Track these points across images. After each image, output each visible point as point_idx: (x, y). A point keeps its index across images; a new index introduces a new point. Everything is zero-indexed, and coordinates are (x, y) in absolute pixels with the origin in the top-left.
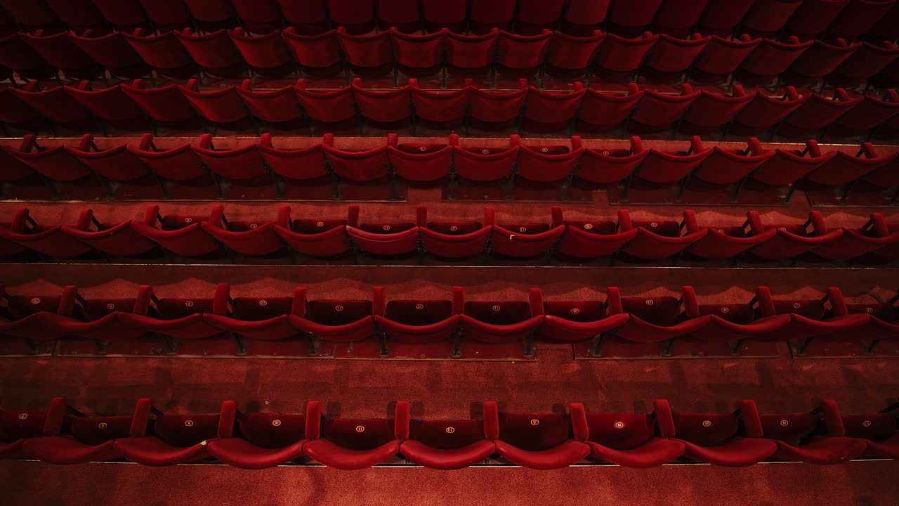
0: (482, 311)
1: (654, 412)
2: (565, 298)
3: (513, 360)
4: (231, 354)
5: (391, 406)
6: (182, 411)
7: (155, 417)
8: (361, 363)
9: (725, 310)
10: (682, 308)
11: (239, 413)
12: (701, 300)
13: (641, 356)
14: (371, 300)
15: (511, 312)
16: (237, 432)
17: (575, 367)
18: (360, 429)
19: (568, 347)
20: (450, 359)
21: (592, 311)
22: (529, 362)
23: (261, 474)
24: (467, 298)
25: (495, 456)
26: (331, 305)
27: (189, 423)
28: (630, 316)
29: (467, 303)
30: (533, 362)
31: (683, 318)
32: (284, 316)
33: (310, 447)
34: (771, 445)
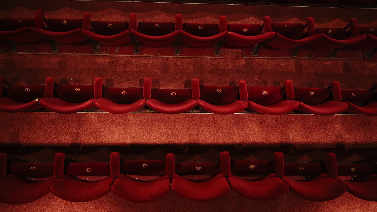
0: (193, 29)
1: (284, 86)
2: (240, 22)
3: (209, 57)
4: (49, 52)
5: (141, 81)
6: (23, 84)
7: (7, 87)
8: (124, 58)
9: (330, 32)
10: (306, 30)
11: (56, 83)
12: (316, 26)
13: (280, 57)
14: (128, 21)
15: (209, 30)
16: (55, 95)
17: (243, 62)
18: (124, 93)
19: (239, 51)
20: (174, 56)
21: (254, 30)
22: (218, 58)
23: (71, 117)
24: (184, 22)
25: (197, 108)
26: (105, 24)
27: (27, 90)
28: (276, 33)
29: (184, 24)
30: (220, 58)
31: (306, 35)
32: (78, 29)
33: (97, 102)
34: (345, 105)
